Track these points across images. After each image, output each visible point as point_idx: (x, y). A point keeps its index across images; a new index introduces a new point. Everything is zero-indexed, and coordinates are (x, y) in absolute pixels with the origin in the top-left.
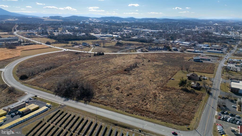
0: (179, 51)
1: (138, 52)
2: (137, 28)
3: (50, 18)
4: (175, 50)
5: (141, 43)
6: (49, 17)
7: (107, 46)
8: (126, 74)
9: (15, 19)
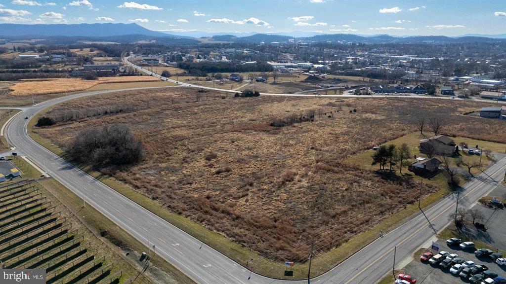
0: (457, 95)
1: (346, 94)
2: (382, 53)
3: (213, 39)
4: (445, 93)
5: (369, 79)
6: (212, 37)
7: (283, 82)
8: (268, 131)
9: (150, 41)
